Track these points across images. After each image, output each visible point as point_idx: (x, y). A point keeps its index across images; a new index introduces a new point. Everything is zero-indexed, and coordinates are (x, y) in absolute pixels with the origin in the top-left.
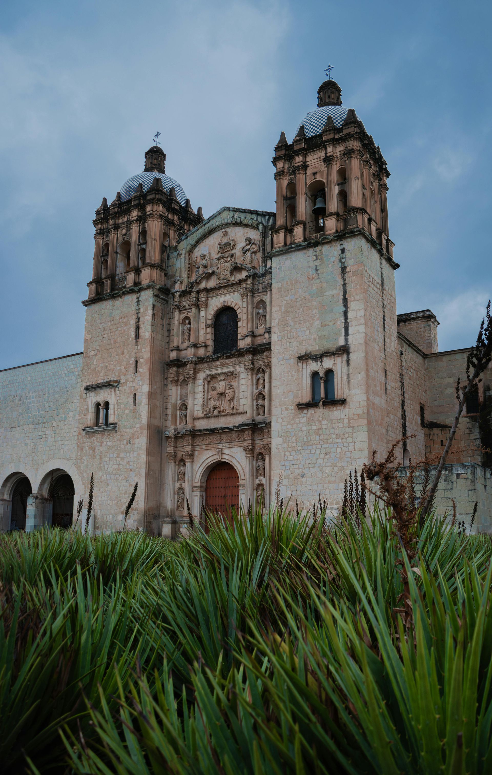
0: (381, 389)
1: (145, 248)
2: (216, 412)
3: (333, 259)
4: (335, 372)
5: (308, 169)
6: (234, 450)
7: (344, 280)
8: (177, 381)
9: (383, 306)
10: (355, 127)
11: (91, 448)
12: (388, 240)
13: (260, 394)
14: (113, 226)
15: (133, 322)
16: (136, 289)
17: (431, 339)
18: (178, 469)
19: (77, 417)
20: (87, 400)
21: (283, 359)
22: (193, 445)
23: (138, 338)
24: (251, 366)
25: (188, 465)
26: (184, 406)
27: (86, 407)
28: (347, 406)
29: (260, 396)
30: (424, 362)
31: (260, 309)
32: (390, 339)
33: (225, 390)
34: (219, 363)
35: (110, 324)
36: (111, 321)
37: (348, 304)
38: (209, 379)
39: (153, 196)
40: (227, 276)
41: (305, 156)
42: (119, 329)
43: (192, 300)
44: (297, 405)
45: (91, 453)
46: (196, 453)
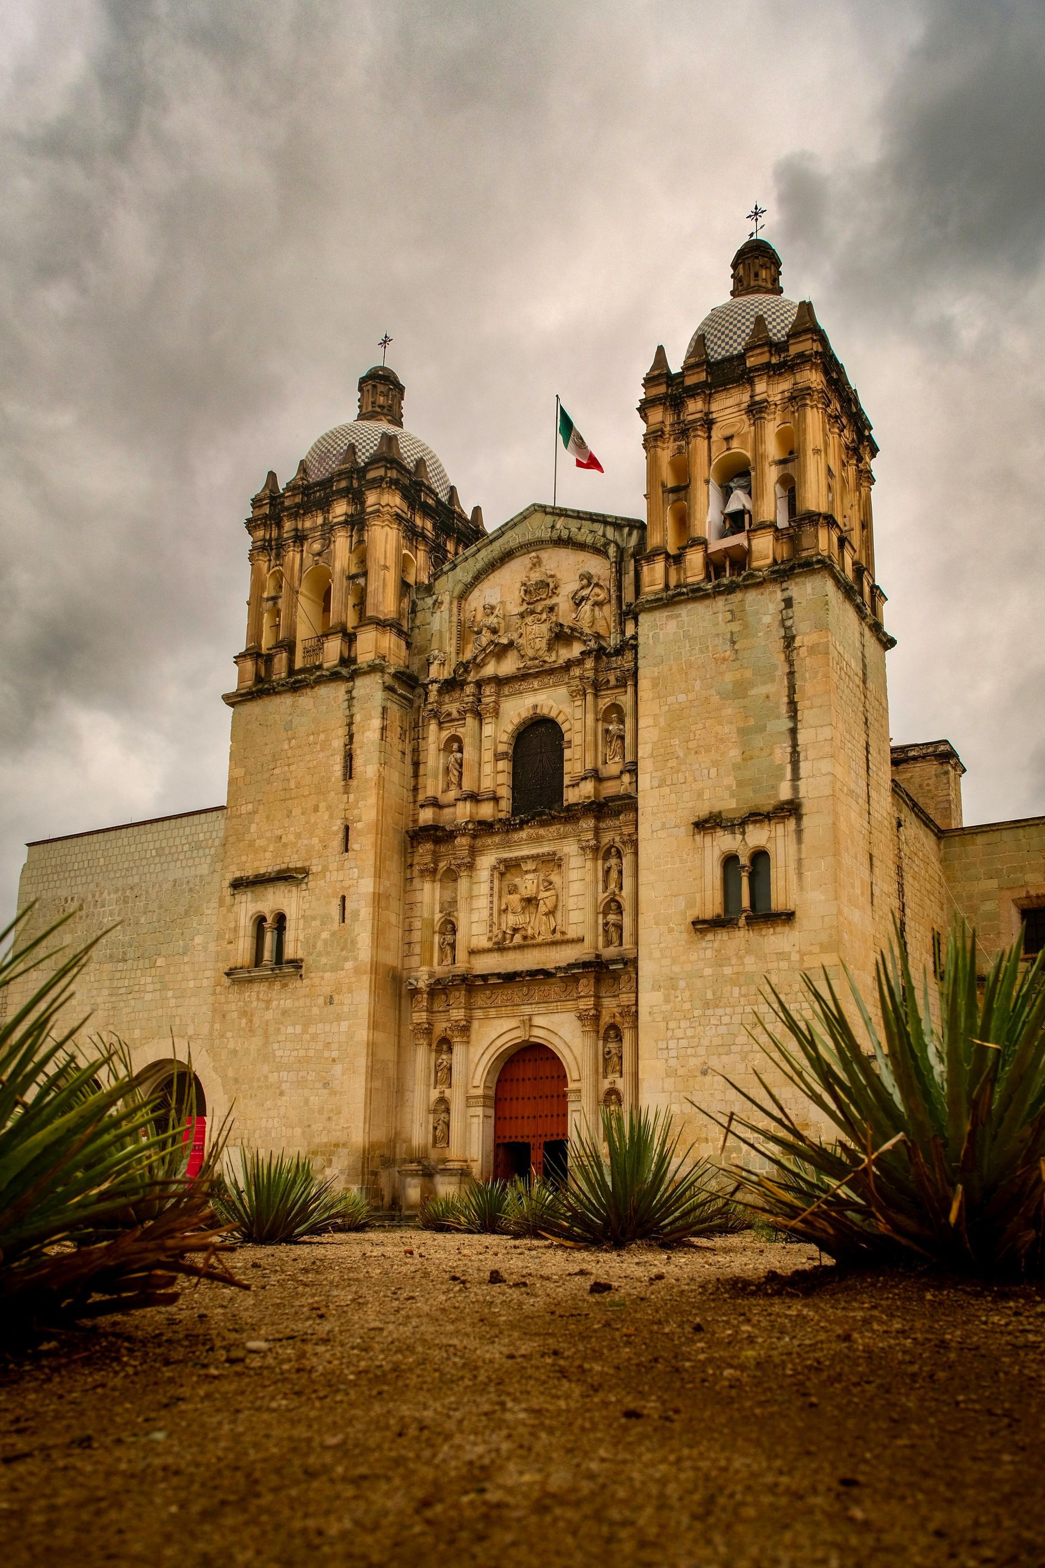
0: (862, 894)
1: (363, 584)
2: (518, 939)
3: (767, 619)
4: (772, 856)
5: (715, 427)
6: (556, 1018)
7: (791, 663)
8: (435, 871)
9: (866, 723)
10: (814, 341)
11: (244, 1013)
12: (874, 588)
13: (613, 900)
14: (293, 533)
15: (338, 743)
16: (344, 672)
17: (949, 802)
18: (437, 1059)
19: (212, 947)
20: (235, 909)
21: (664, 827)
22: (469, 1008)
23: (351, 778)
24: (593, 843)
25: (458, 1050)
26: (450, 926)
27: (232, 925)
28: (797, 925)
29: (613, 904)
30: (938, 845)
31: (611, 723)
32: (878, 792)
33: (538, 893)
34: (523, 834)
35: (286, 747)
36: (290, 740)
37: (799, 713)
38: (502, 867)
39: (381, 472)
40: (541, 653)
41: (708, 399)
42: (308, 758)
43: (466, 699)
44: (694, 923)
45: (243, 1025)
46: (475, 1024)
